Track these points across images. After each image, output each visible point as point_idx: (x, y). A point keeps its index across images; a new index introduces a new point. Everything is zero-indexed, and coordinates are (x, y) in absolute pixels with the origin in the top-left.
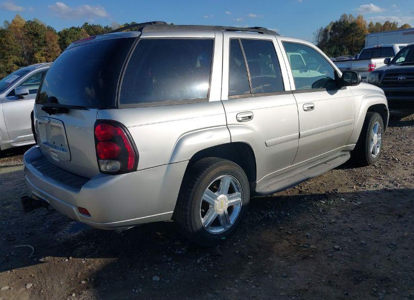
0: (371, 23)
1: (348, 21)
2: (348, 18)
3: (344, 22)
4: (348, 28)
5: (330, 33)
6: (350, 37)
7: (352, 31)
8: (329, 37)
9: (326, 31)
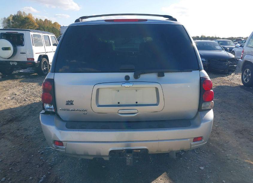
0: (37, 19)
1: (22, 16)
2: (22, 14)
3: (20, 16)
4: (24, 20)
5: (12, 22)
6: (26, 26)
7: (27, 22)
8: (11, 24)
9: (9, 20)
